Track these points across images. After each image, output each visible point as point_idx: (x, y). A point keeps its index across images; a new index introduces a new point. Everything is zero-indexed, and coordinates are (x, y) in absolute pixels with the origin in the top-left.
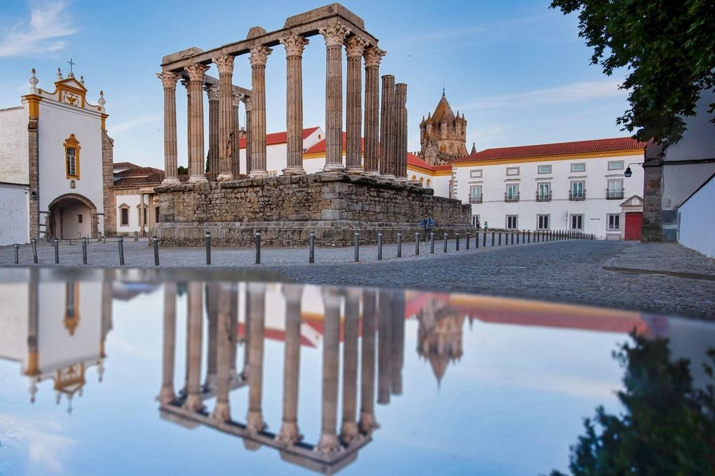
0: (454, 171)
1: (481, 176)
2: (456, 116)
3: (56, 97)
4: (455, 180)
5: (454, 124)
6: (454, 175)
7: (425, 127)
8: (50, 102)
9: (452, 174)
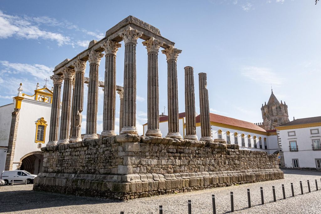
0: (278, 133)
1: (295, 135)
2: (280, 103)
3: (33, 98)
4: (279, 138)
5: (280, 108)
6: (278, 135)
7: (264, 109)
8: (29, 101)
9: (276, 134)
